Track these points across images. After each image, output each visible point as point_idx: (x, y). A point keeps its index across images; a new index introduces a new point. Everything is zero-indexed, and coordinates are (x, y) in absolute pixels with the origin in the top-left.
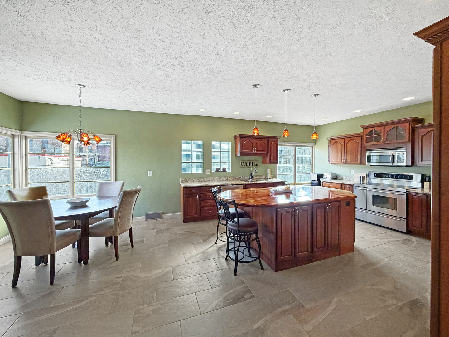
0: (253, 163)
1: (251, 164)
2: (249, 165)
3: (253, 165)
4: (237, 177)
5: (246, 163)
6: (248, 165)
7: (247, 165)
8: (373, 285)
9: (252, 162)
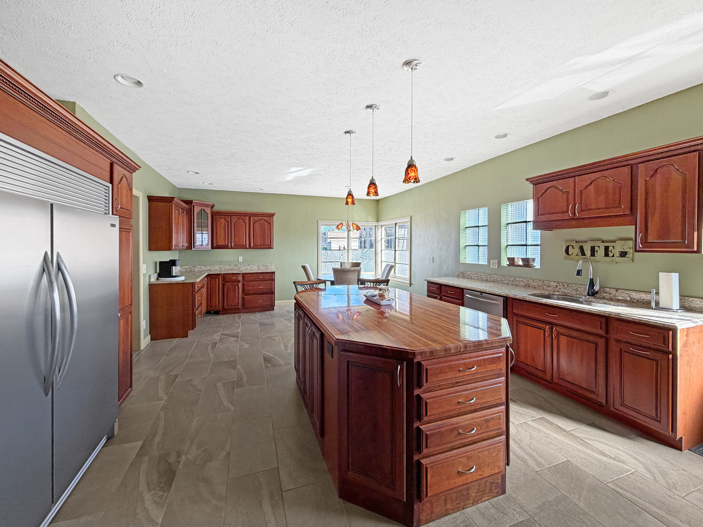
0: (607, 248)
1: (601, 252)
2: (593, 254)
3: (607, 255)
4: (552, 283)
5: (581, 248)
6: (588, 253)
7: (583, 254)
8: (228, 454)
9: (602, 246)
